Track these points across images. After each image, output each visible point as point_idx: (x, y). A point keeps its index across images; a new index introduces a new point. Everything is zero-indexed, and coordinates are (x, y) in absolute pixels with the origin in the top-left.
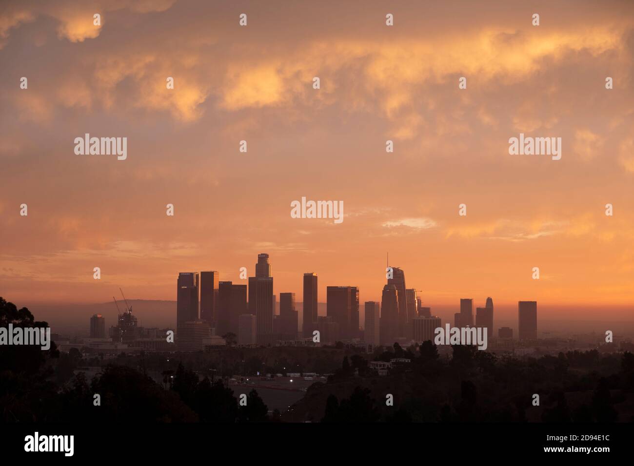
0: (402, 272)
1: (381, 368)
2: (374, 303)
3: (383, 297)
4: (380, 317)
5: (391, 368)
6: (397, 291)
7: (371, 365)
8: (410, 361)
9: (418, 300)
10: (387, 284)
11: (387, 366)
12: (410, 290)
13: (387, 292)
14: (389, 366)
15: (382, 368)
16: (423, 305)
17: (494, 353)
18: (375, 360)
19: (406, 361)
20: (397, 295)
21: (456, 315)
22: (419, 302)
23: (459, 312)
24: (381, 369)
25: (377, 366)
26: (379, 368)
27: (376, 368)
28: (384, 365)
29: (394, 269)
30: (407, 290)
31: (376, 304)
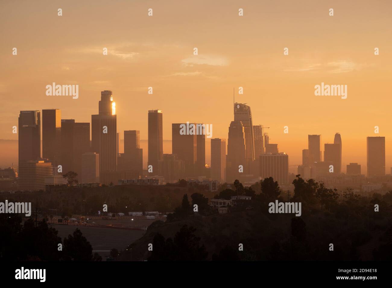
0: (249, 107)
1: (221, 206)
2: (220, 140)
3: (229, 133)
4: (227, 154)
5: (232, 206)
6: (243, 127)
7: (211, 203)
8: (250, 199)
9: (265, 136)
10: (233, 120)
11: (227, 204)
12: (258, 126)
13: (234, 128)
14: (230, 204)
15: (222, 205)
16: (270, 142)
17: (335, 190)
18: (216, 197)
19: (247, 199)
20: (243, 131)
21: (304, 151)
22: (267, 138)
24: (221, 207)
25: (217, 204)
26: (219, 206)
27: (217, 206)
28: (224, 203)
29: (240, 105)
30: (255, 126)
31: (222, 141)
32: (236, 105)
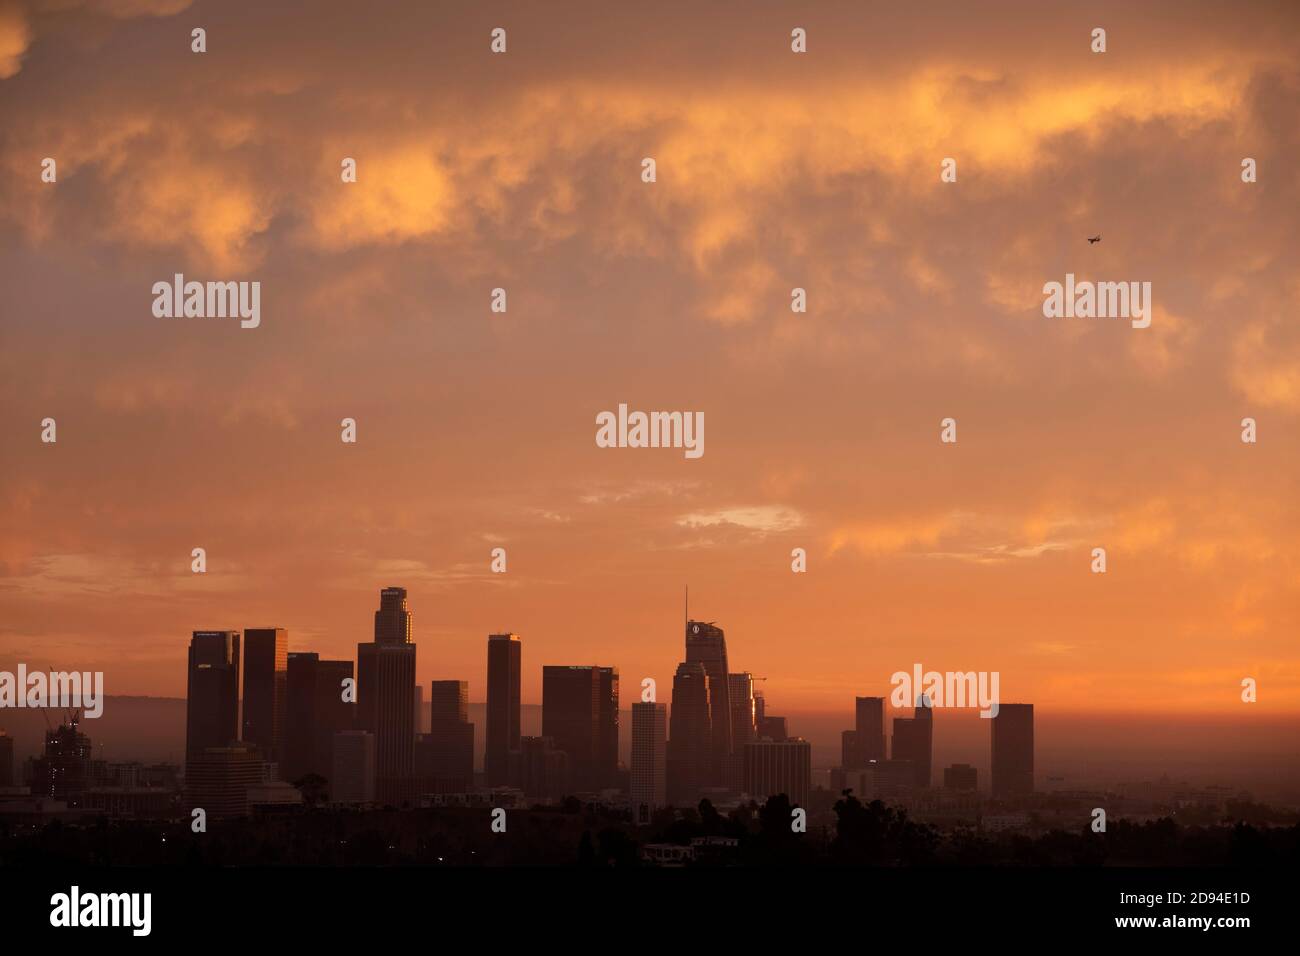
0: (720, 632)
1: (668, 859)
2: (653, 706)
3: (674, 690)
4: (668, 739)
5: (694, 859)
6: (707, 677)
7: (646, 854)
8: (736, 844)
9: (757, 699)
10: (684, 661)
11: (682, 856)
12: (739, 675)
13: (685, 681)
14: (689, 856)
15: (672, 858)
16: (768, 712)
17: (933, 826)
18: (655, 840)
19: (729, 844)
20: (707, 686)
21: (846, 735)
22: (760, 704)
23: (853, 727)
24: (668, 862)
25: (660, 855)
26: (664, 859)
27: (659, 859)
28: (676, 853)
29: (700, 625)
30: (731, 675)
31: (657, 708)
32: (690, 625)
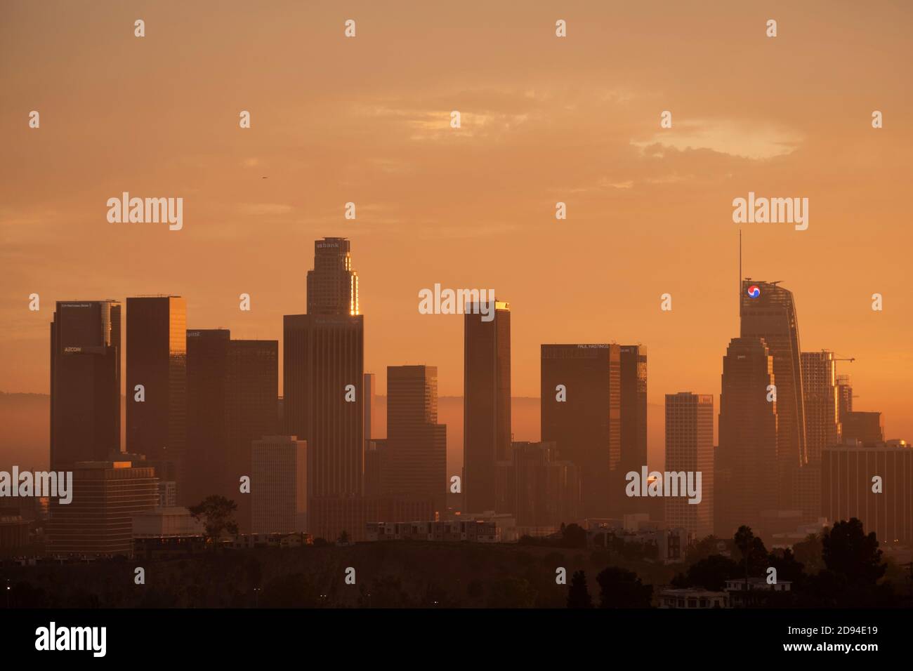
0: (788, 294)
2: (696, 397)
3: (724, 377)
4: (716, 443)
6: (770, 358)
9: (841, 388)
10: (738, 336)
12: (818, 354)
13: (740, 361)
20: (770, 371)
22: (846, 393)
29: (760, 285)
30: (805, 355)
31: (701, 400)
32: (746, 285)
